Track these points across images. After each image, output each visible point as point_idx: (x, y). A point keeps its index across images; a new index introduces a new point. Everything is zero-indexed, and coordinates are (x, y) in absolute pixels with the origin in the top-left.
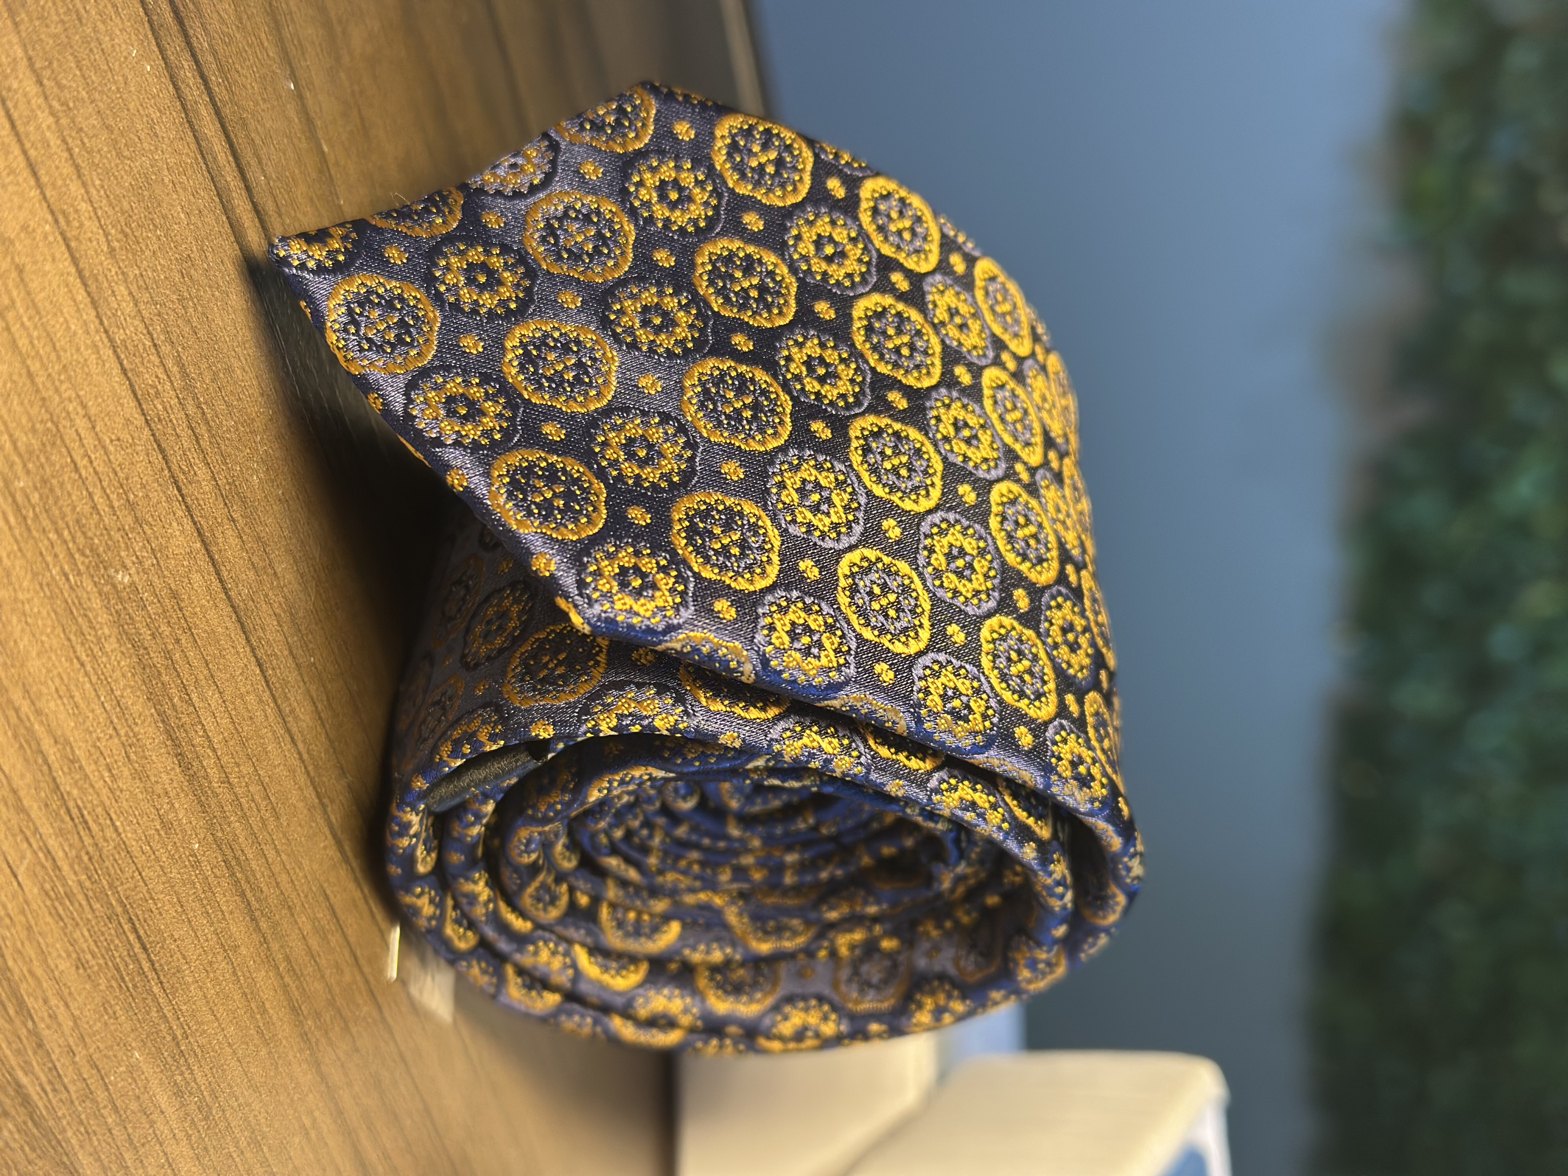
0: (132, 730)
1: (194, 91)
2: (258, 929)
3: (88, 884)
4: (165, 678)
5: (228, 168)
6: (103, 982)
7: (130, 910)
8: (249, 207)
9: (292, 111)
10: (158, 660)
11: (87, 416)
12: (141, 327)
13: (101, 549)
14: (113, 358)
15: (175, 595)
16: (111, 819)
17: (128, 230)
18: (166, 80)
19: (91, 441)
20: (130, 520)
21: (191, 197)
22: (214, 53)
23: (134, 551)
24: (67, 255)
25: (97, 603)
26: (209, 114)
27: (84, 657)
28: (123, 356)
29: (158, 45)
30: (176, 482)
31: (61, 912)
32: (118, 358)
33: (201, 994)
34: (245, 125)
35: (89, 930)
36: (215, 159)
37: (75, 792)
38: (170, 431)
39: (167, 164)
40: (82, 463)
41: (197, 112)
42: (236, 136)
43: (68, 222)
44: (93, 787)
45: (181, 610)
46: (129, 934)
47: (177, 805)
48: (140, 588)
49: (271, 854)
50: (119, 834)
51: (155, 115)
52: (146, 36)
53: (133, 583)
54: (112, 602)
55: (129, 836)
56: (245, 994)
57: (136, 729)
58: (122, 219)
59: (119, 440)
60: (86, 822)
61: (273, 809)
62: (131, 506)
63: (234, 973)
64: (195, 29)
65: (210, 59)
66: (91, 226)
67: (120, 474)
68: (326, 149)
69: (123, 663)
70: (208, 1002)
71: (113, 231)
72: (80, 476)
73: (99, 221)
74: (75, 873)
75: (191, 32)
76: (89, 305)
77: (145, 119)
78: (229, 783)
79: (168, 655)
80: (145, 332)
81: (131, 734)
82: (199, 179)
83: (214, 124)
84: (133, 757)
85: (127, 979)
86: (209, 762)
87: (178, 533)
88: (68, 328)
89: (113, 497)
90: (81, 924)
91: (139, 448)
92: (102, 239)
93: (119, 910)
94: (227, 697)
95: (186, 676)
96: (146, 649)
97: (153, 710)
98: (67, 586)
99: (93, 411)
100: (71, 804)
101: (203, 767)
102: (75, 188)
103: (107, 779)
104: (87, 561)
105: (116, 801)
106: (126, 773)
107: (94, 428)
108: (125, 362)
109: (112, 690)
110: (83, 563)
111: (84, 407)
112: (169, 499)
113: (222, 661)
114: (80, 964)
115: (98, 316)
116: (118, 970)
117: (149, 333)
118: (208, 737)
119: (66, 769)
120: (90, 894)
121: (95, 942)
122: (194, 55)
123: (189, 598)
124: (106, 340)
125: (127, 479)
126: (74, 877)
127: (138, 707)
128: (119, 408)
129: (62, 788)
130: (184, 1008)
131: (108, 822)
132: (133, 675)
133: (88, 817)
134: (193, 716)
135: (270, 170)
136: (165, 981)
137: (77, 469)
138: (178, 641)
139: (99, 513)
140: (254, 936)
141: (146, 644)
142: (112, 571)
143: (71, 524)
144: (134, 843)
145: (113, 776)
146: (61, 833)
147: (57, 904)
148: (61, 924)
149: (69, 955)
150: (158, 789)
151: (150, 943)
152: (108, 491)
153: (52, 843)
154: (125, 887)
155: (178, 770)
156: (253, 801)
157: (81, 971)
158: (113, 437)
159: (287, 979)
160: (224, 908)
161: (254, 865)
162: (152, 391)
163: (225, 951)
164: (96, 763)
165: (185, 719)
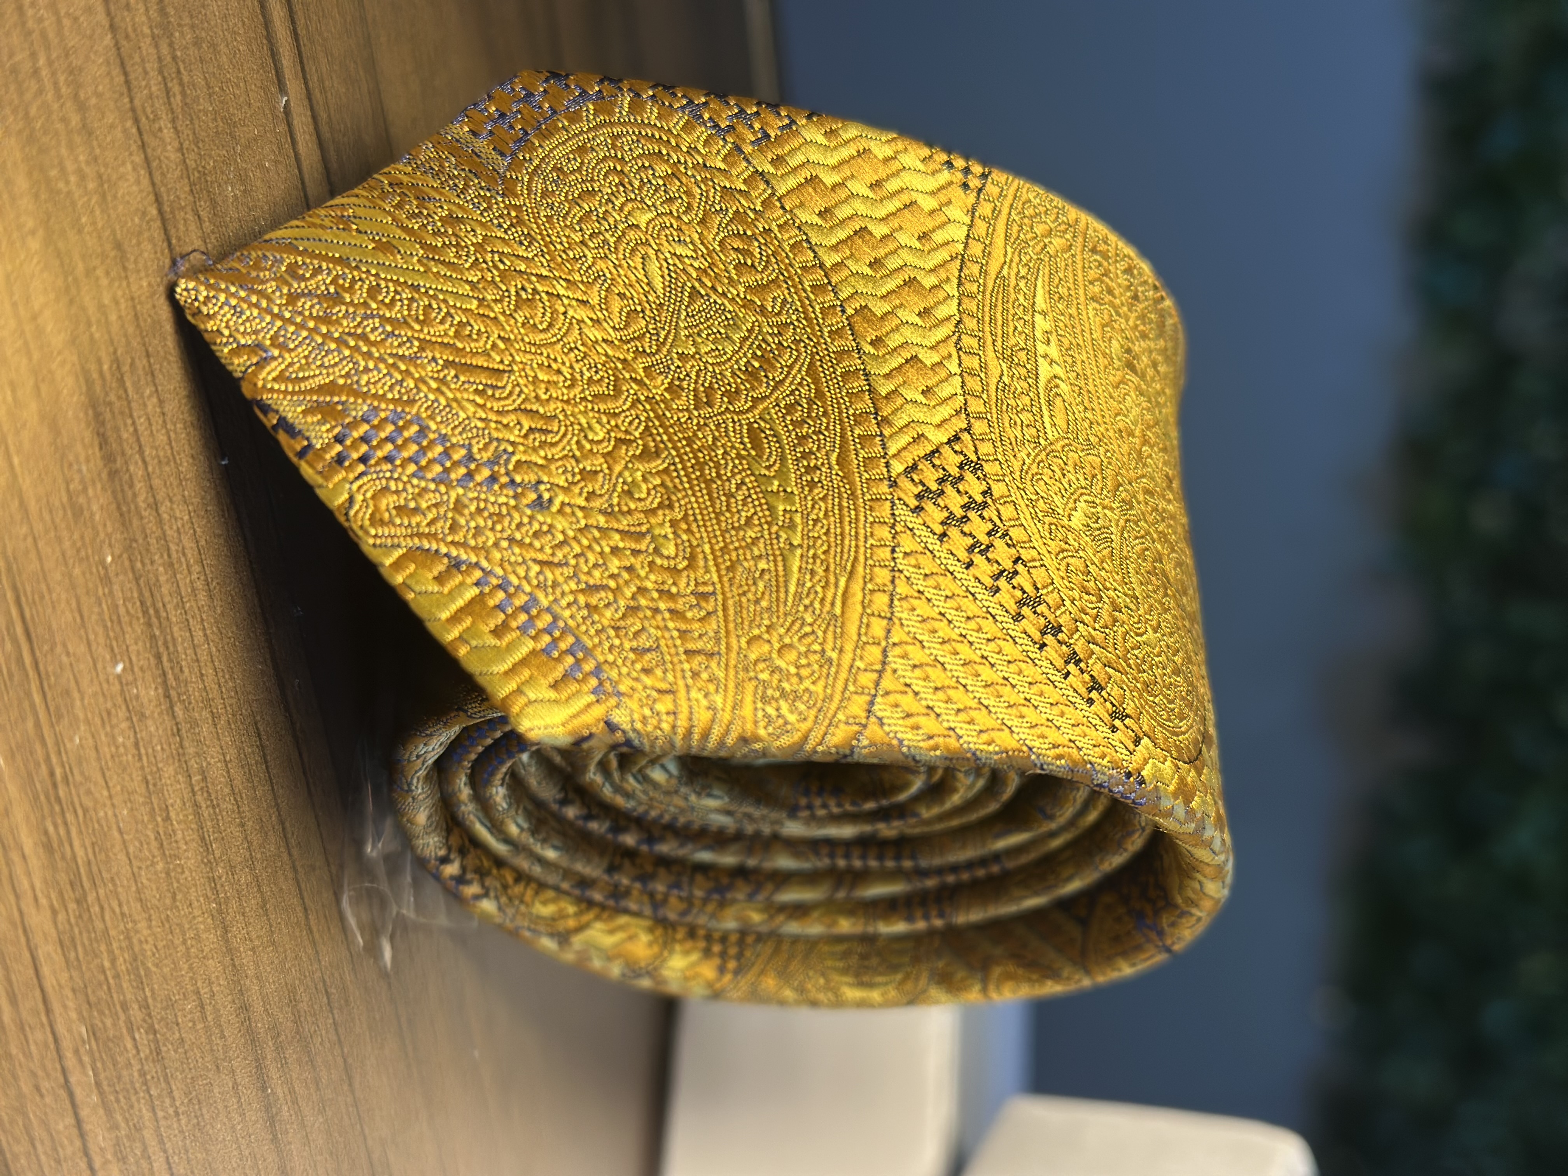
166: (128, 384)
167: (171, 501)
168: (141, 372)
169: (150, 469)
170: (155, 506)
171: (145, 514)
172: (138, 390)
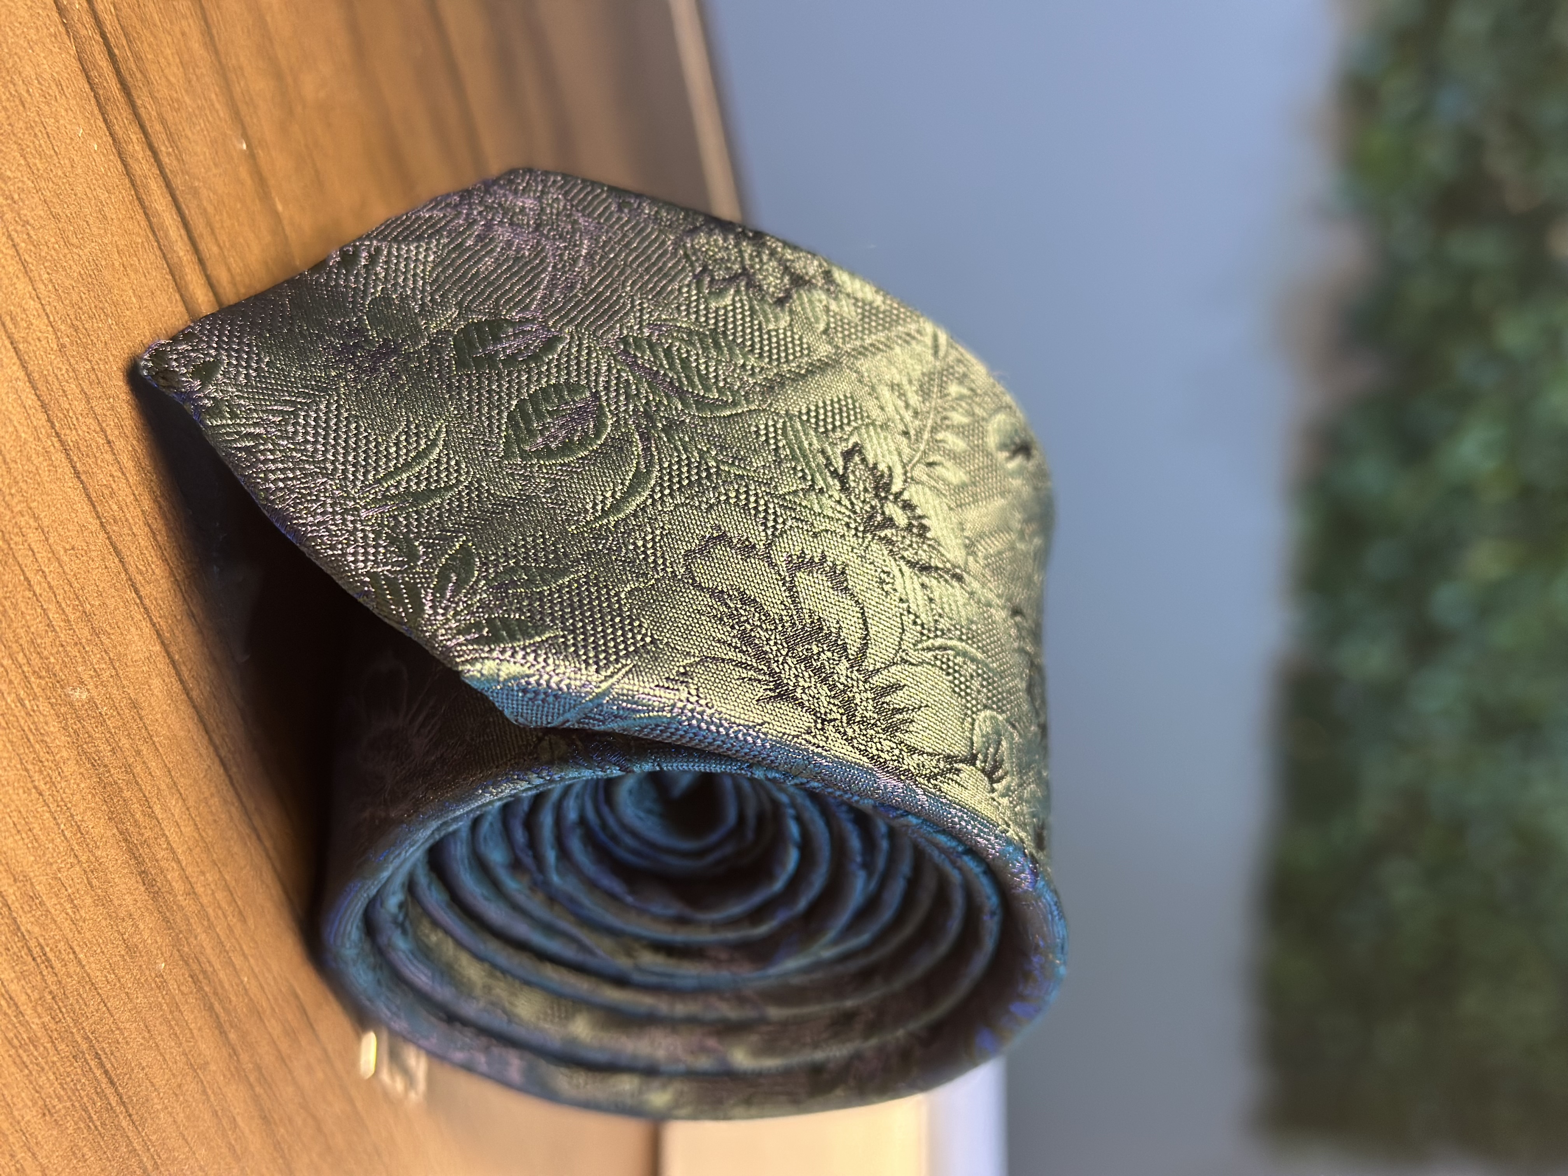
0: (94, 855)
1: (143, 166)
2: (227, 1042)
3: (52, 1026)
4: (127, 794)
5: (179, 244)
6: (71, 1125)
7: (96, 1045)
8: (202, 281)
9: (244, 172)
10: (118, 775)
11: (40, 527)
12: (94, 426)
13: (57, 667)
14: (65, 462)
15: (134, 705)
16: (74, 952)
17: (78, 323)
18: (114, 158)
19: (45, 554)
20: (86, 632)
21: (143, 279)
22: (163, 121)
23: (92, 664)
24: (15, 360)
25: (54, 727)
26: (159, 187)
27: (42, 787)
28: (75, 459)
29: (105, 120)
30: (133, 585)
31: (25, 1059)
32: (71, 461)
33: (170, 1120)
34: (195, 192)
35: (54, 1073)
36: (167, 236)
37: (36, 929)
38: (126, 531)
39: (117, 246)
40: (35, 579)
41: (145, 186)
42: (187, 207)
43: (16, 324)
44: (55, 922)
45: (141, 719)
46: (95, 1071)
47: (142, 926)
48: (98, 702)
49: (238, 961)
50: (83, 967)
51: (104, 196)
52: (92, 113)
53: (91, 699)
54: (71, 721)
55: (93, 969)
56: (215, 1113)
57: (98, 853)
58: (71, 312)
59: (73, 549)
60: (48, 960)
61: (240, 912)
62: (87, 616)
63: (204, 1092)
64: (143, 99)
65: (158, 127)
66: (40, 324)
67: (76, 585)
68: (280, 207)
69: (82, 785)
70: (178, 1127)
71: (63, 327)
72: (35, 594)
73: (48, 317)
74: (40, 1017)
75: (139, 102)
76: (39, 409)
77: (93, 202)
78: (194, 893)
79: (128, 769)
80: (98, 429)
81: (92, 859)
82: (151, 258)
83: (164, 198)
84: (95, 882)
85: (95, 1117)
86: (173, 876)
87: (136, 638)
88: (19, 437)
89: (68, 610)
90: (47, 1068)
91: (94, 554)
92: (51, 336)
93: (85, 1046)
94: (191, 803)
95: (147, 788)
96: (106, 766)
97: (115, 830)
98: (23, 713)
99: (46, 522)
100: (32, 943)
101: (167, 881)
102: (22, 286)
103: (69, 911)
104: (43, 682)
105: (79, 932)
106: (89, 901)
107: (47, 539)
108: (78, 465)
109: (72, 815)
110: (39, 686)
111: (36, 518)
112: (126, 602)
113: (185, 766)
114: (46, 1111)
115: (49, 420)
116: (86, 1110)
117: (103, 430)
118: (172, 848)
119: (27, 908)
120: (55, 1035)
121: (61, 1084)
122: (142, 127)
123: (150, 705)
124: (57, 445)
125: (83, 589)
126: (36, 1020)
127: (100, 830)
128: (74, 515)
129: (23, 929)
130: (154, 1138)
131: (71, 956)
132: (93, 796)
133: (50, 955)
134: (157, 829)
135: (223, 237)
136: (133, 1112)
137: (30, 587)
138: (138, 752)
139: (54, 630)
140: (224, 1050)
141: (106, 761)
142: (69, 690)
143: (26, 646)
144: (98, 973)
145: (75, 906)
146: (22, 976)
147: (21, 1051)
148: (27, 1072)
149: (35, 1104)
150: (122, 913)
151: (117, 1075)
152: (64, 605)
153: (13, 987)
154: (91, 1021)
155: (143, 889)
156: (220, 907)
157: (48, 1118)
158: (68, 547)
159: (258, 1089)
160: (192, 1026)
161: (222, 975)
162: (106, 492)
163: (195, 1071)
164: (57, 895)
165: (148, 833)
166: (157, 809)
167: (203, 873)
168: (166, 793)
169: (184, 864)
170: (192, 893)
171: (184, 904)
172: (165, 808)
